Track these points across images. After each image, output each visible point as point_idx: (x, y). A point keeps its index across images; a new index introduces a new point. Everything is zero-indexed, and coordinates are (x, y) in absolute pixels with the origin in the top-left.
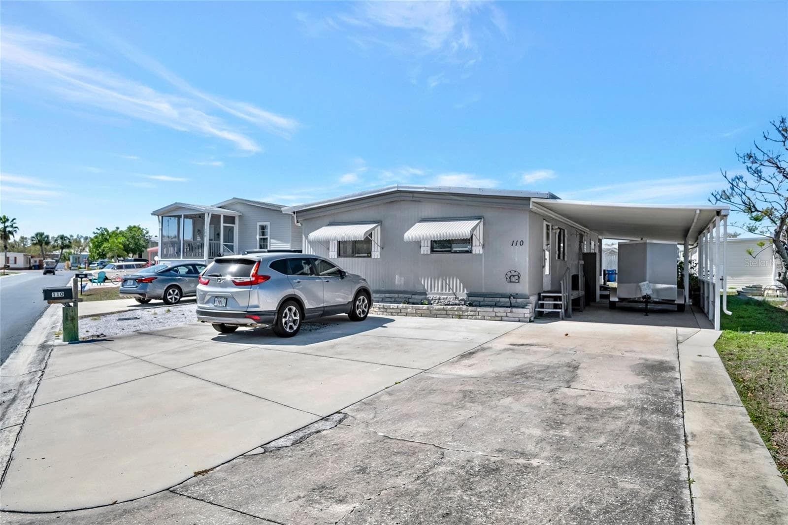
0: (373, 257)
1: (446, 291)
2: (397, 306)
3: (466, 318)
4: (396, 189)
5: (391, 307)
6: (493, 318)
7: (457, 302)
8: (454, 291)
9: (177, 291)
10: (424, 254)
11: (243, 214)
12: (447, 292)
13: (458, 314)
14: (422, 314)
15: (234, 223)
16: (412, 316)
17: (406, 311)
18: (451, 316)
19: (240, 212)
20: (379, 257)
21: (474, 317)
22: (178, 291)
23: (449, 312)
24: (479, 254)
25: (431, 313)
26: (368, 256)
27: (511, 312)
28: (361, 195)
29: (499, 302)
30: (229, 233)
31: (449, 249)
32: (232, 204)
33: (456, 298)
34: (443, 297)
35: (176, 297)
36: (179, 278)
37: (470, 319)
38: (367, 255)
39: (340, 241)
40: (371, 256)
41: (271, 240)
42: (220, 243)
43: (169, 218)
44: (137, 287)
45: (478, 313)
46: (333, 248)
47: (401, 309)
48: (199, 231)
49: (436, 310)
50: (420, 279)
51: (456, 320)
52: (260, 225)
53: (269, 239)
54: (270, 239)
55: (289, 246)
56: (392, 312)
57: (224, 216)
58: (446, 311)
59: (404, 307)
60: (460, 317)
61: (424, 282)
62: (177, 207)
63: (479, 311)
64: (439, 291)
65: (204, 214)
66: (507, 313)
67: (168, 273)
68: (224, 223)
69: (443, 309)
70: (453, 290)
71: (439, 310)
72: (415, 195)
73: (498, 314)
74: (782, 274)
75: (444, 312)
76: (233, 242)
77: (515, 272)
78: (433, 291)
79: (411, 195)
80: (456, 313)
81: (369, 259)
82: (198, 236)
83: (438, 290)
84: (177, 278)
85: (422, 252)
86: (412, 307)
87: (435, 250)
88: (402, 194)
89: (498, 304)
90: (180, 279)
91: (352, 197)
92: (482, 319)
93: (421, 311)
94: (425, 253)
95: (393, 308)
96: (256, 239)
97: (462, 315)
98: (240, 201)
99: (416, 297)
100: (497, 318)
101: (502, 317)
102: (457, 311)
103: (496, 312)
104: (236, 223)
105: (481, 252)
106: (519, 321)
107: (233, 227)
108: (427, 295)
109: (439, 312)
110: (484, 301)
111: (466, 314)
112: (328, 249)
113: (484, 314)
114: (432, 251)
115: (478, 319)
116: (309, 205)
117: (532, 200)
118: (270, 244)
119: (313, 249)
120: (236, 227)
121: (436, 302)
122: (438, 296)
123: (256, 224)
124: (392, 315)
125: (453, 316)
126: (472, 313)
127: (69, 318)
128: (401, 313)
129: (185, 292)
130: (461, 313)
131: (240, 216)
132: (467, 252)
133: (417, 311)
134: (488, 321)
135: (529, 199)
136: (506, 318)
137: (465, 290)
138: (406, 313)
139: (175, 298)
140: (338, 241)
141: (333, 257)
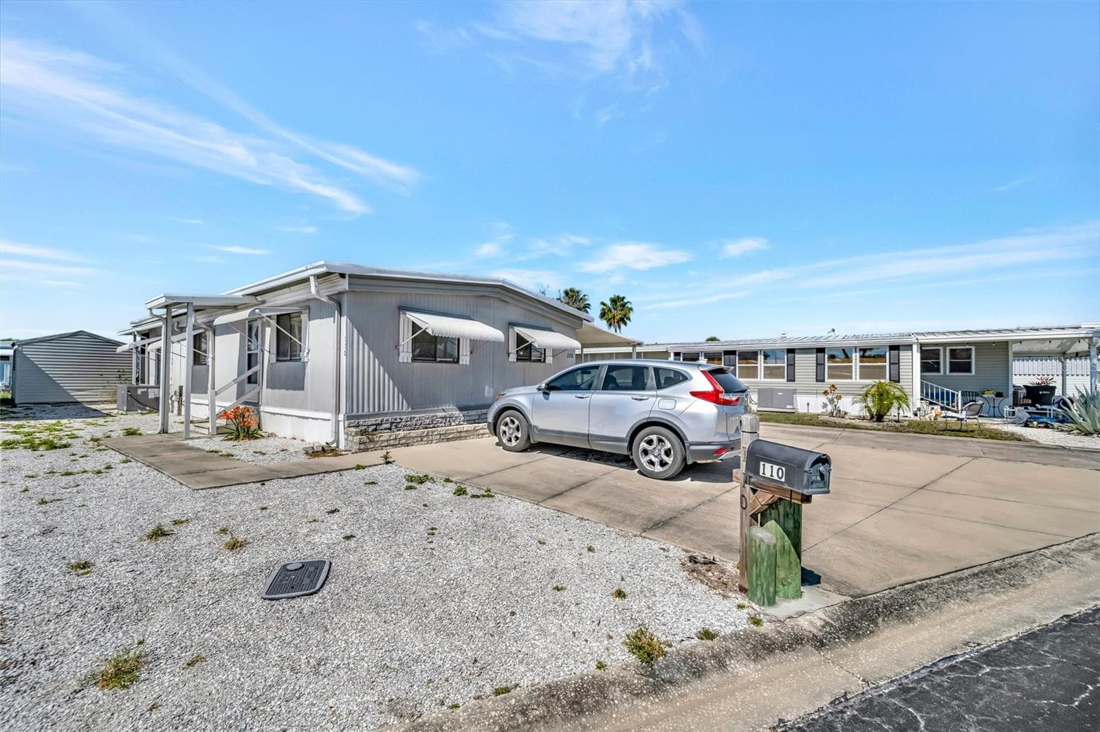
0: (461, 363)
4: (501, 284)
20: (468, 363)
31: (529, 358)
38: (453, 362)
40: (458, 362)
46: (406, 347)
79: (507, 293)
81: (456, 365)
85: (510, 360)
88: (501, 291)
94: (513, 361)
105: (552, 362)
112: (397, 347)
114: (517, 359)
119: (368, 345)
132: (541, 361)
141: (405, 361)
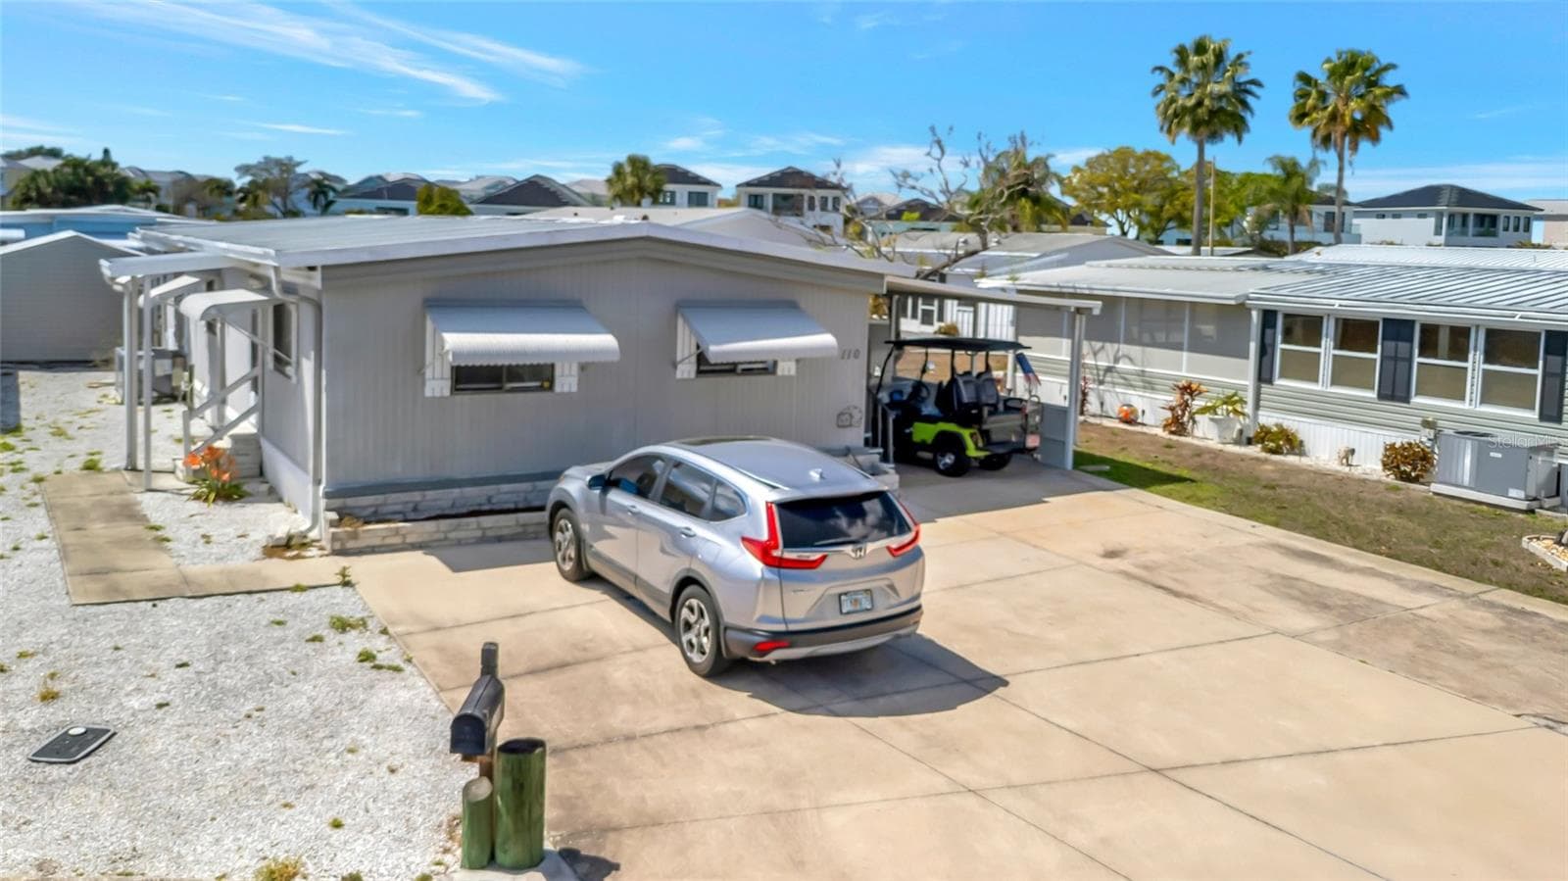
0: (558, 388)
4: (645, 234)
10: (682, 379)
20: (574, 389)
24: (790, 376)
26: (541, 388)
31: (730, 367)
38: (537, 384)
40: (551, 388)
72: (677, 249)
79: (668, 248)
81: (548, 394)
85: (678, 376)
87: (702, 369)
94: (686, 376)
105: (793, 372)
114: (699, 373)
117: (887, 279)
132: (766, 370)
135: (882, 276)
141: (437, 394)
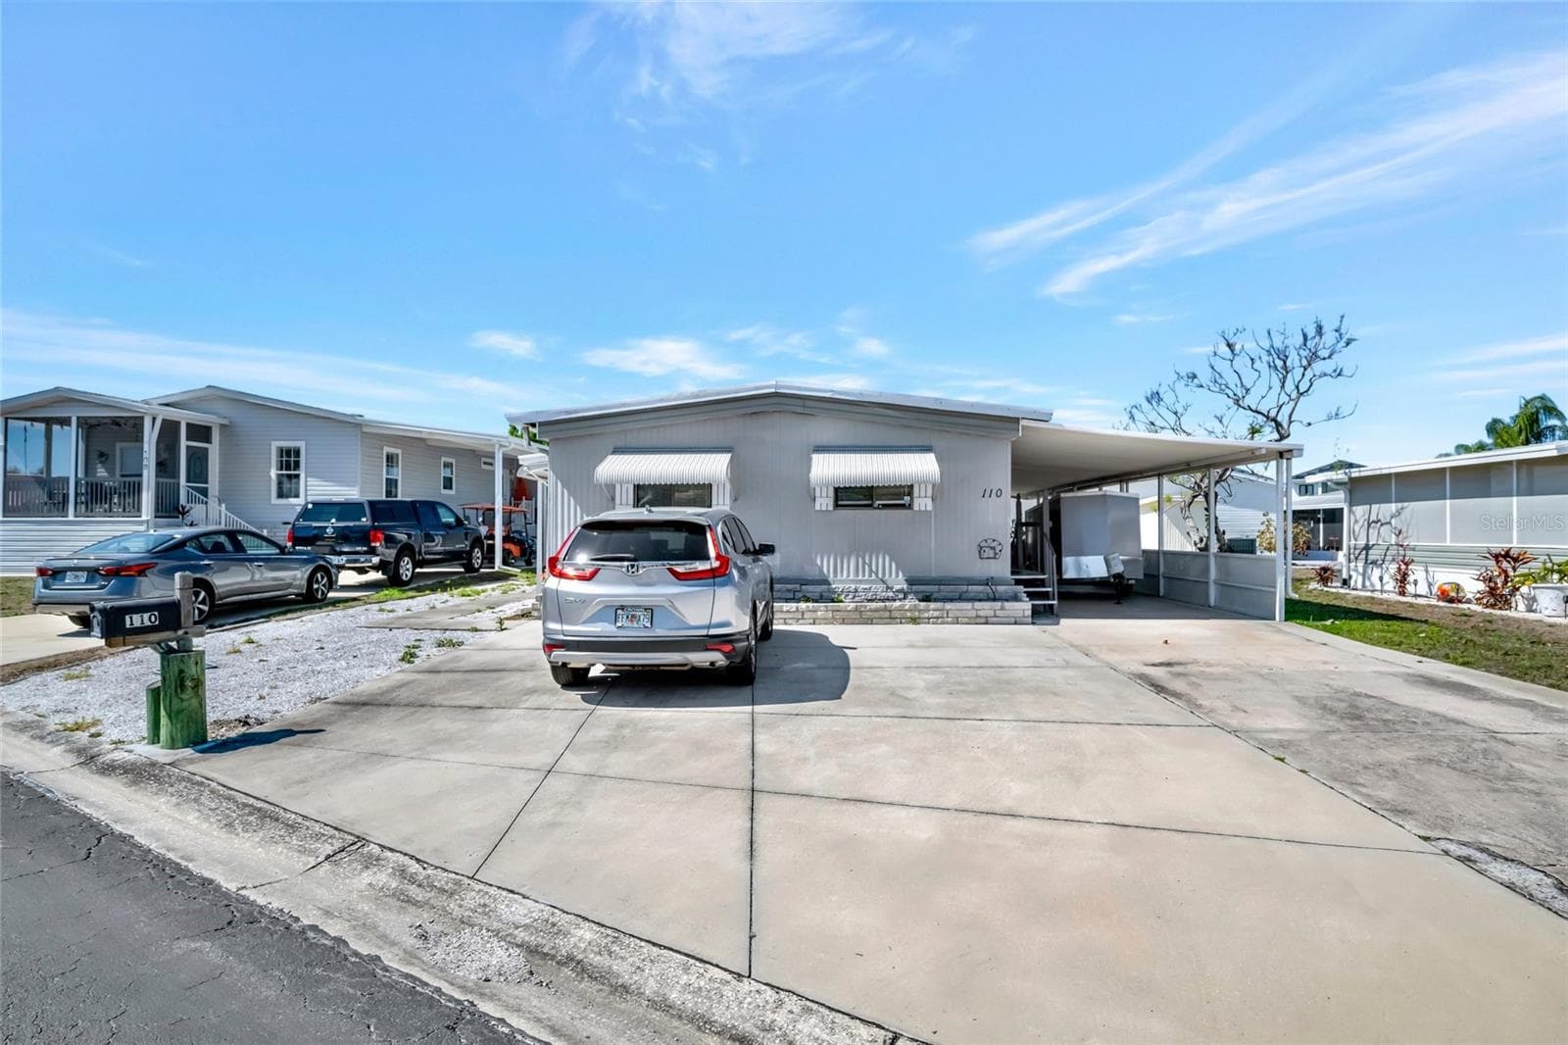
1: (864, 575)
2: (797, 608)
3: (925, 623)
4: (773, 390)
5: (785, 609)
6: (973, 621)
7: (891, 594)
8: (880, 576)
9: (203, 594)
10: (821, 511)
11: (231, 422)
12: (866, 577)
13: (913, 616)
14: (843, 619)
15: (208, 440)
16: (826, 624)
17: (814, 615)
18: (898, 620)
19: (225, 417)
21: (940, 620)
22: (206, 592)
23: (896, 614)
24: (926, 511)
25: (861, 617)
27: (1002, 609)
28: (697, 396)
29: (967, 591)
30: (198, 460)
31: (869, 502)
32: (200, 399)
33: (888, 588)
34: (862, 586)
35: (200, 606)
36: (206, 562)
37: (933, 624)
39: (638, 485)
41: (309, 479)
42: (179, 484)
43: (28, 423)
44: (102, 587)
45: (947, 613)
46: (624, 496)
47: (803, 613)
48: (102, 455)
49: (871, 610)
50: (813, 556)
51: (910, 627)
52: (277, 448)
53: (302, 477)
54: (306, 478)
55: (355, 493)
56: (785, 619)
57: (188, 425)
58: (890, 611)
59: (811, 608)
60: (914, 621)
61: (822, 561)
62: (63, 397)
63: (950, 609)
64: (851, 577)
65: (142, 418)
66: (995, 611)
67: (178, 552)
68: (188, 439)
69: (885, 609)
70: (877, 575)
71: (877, 610)
72: (808, 403)
73: (981, 613)
74: (1205, 539)
75: (887, 614)
76: (206, 483)
77: (994, 541)
78: (839, 577)
79: (800, 402)
80: (909, 614)
82: (99, 465)
83: (848, 576)
84: (202, 563)
85: (818, 508)
86: (826, 607)
87: (840, 503)
88: (785, 400)
89: (964, 596)
90: (209, 565)
91: (675, 399)
92: (954, 624)
93: (842, 613)
94: (824, 508)
95: (788, 612)
96: (270, 476)
97: (919, 618)
98: (219, 393)
99: (811, 588)
100: (979, 620)
101: (987, 617)
102: (909, 610)
103: (977, 610)
104: (213, 441)
105: (930, 508)
106: (1016, 623)
107: (207, 449)
108: (830, 584)
109: (877, 615)
110: (939, 591)
111: (926, 615)
112: (613, 499)
113: (958, 614)
114: (837, 506)
115: (948, 623)
116: (576, 412)
117: (1023, 423)
118: (306, 486)
119: (574, 498)
120: (214, 450)
121: (850, 596)
122: (853, 586)
123: (270, 445)
124: (786, 624)
125: (903, 621)
126: (936, 614)
127: (189, 683)
128: (803, 618)
129: (219, 594)
130: (917, 613)
131: (222, 426)
132: (903, 506)
133: (835, 613)
134: (963, 626)
135: (1016, 420)
136: (995, 619)
137: (900, 573)
138: (814, 620)
139: (198, 608)
140: (634, 485)
